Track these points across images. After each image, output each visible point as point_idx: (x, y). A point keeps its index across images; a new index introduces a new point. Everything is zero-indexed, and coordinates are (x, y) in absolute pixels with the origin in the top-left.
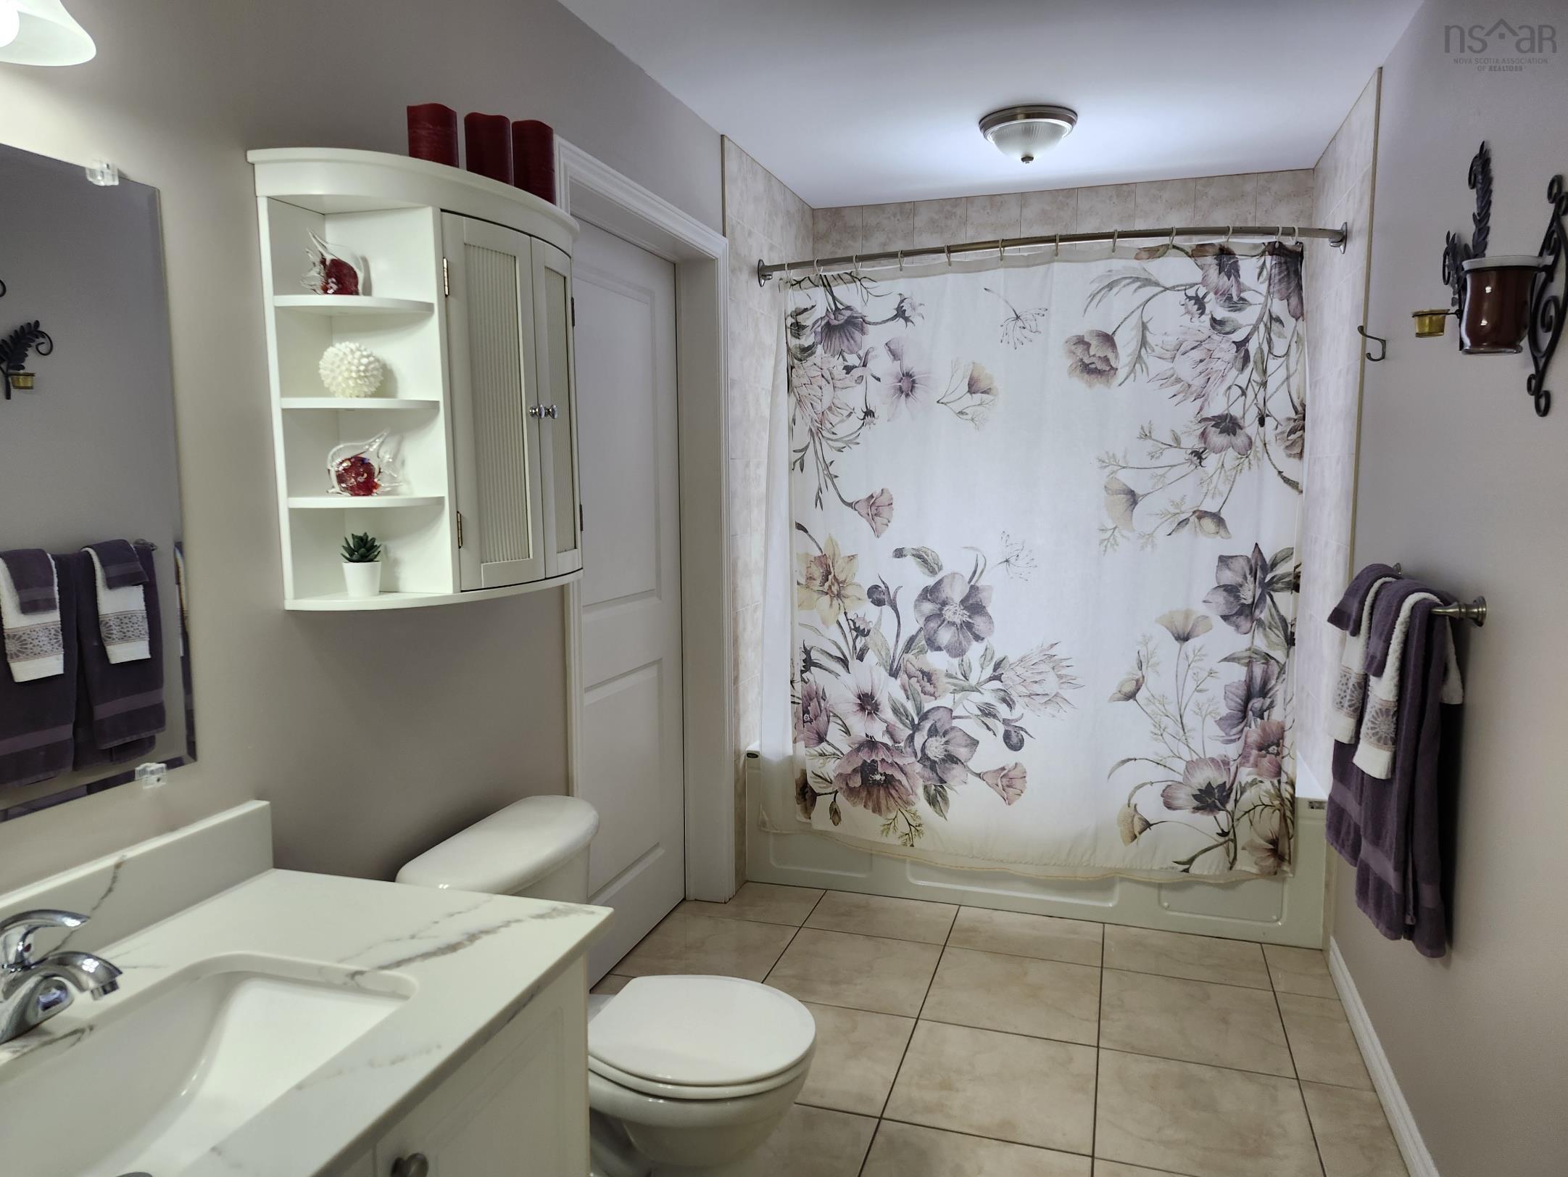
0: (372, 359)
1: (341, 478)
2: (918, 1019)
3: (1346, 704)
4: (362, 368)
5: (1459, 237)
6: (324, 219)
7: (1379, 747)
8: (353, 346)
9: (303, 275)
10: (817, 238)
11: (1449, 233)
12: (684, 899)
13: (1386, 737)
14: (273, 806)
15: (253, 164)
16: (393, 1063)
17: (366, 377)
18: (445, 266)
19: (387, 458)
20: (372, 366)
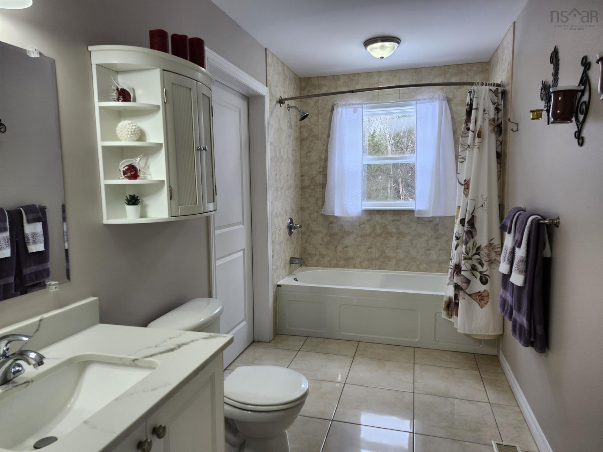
0: (136, 127)
1: (125, 173)
2: (345, 384)
3: (506, 259)
4: (133, 130)
5: (547, 82)
6: (117, 73)
7: (519, 274)
8: (129, 122)
9: (110, 94)
10: (301, 89)
11: (542, 82)
12: (253, 342)
13: (522, 271)
14: (99, 300)
15: (90, 52)
16: (152, 390)
17: (134, 134)
18: (165, 91)
19: (143, 165)
20: (136, 130)
